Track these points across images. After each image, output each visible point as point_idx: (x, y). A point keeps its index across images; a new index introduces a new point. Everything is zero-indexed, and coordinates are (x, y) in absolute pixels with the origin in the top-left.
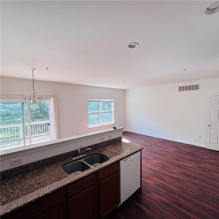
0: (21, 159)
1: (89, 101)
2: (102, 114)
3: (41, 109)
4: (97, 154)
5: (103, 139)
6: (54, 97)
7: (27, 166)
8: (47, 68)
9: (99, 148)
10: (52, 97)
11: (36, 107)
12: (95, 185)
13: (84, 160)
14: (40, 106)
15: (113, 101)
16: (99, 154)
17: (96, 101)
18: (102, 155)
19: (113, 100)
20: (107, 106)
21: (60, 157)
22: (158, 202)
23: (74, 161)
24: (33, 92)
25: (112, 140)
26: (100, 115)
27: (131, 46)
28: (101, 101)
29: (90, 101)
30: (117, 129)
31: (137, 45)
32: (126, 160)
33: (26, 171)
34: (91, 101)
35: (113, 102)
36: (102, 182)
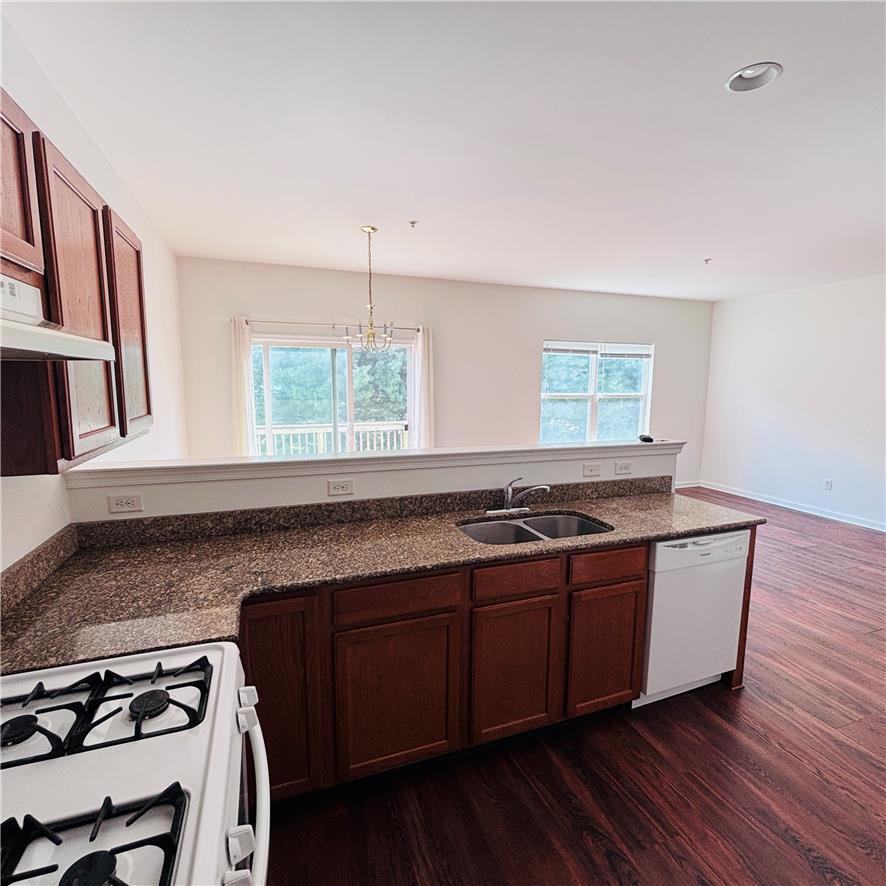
0: (351, 482)
1: (545, 350)
2: (594, 407)
3: (376, 387)
4: (570, 513)
5: (595, 473)
6: (426, 332)
7: (364, 505)
8: (413, 220)
9: (578, 499)
10: (420, 334)
11: (363, 377)
12: (556, 596)
13: (524, 522)
14: (373, 375)
15: (652, 352)
16: (575, 514)
17: (575, 351)
18: (588, 518)
19: (651, 350)
20: (621, 385)
21: (449, 501)
22: (811, 736)
23: (490, 519)
24: (369, 307)
25: (631, 483)
26: (589, 412)
27: (742, 83)
28: (596, 352)
29: (549, 350)
30: (654, 442)
31: (774, 72)
32: (684, 546)
33: (362, 520)
34: (554, 350)
35: (648, 356)
36: (583, 592)
